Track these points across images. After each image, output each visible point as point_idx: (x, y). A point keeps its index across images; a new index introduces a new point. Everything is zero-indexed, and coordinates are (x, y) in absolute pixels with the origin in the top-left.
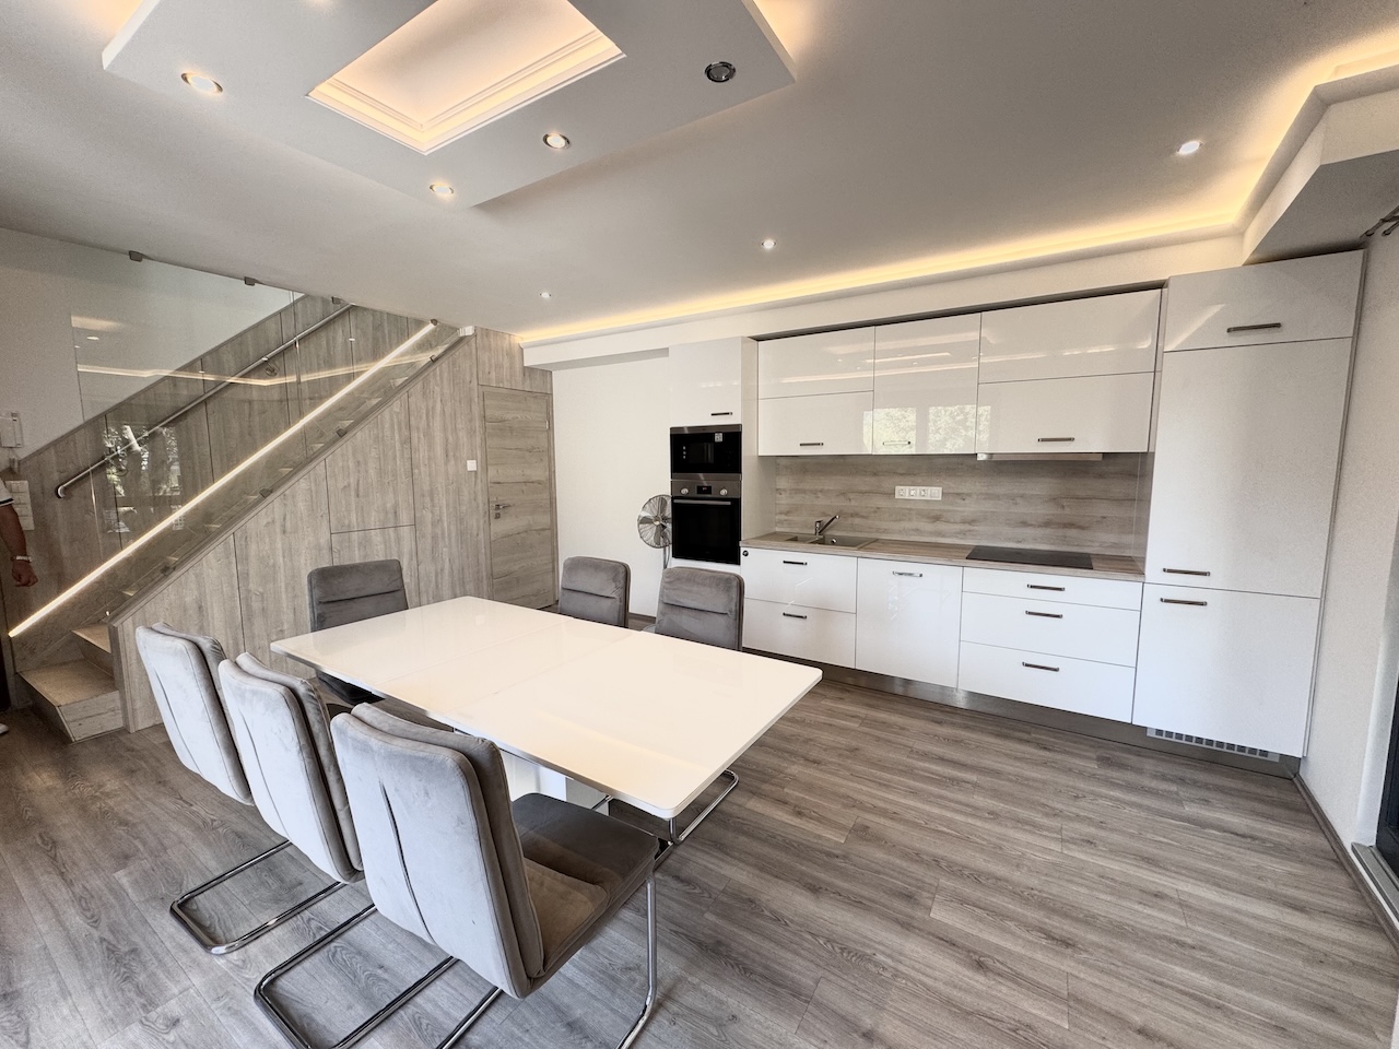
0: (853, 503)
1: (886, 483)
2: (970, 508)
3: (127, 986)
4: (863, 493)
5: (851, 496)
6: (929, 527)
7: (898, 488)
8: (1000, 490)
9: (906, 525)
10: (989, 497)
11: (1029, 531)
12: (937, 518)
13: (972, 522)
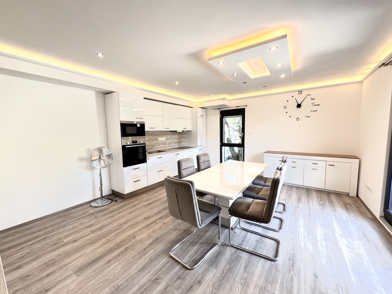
0: (151, 143)
1: (157, 137)
2: (169, 141)
3: (295, 253)
4: (153, 140)
5: (150, 141)
6: (163, 146)
7: (159, 138)
8: (172, 137)
9: (160, 146)
10: (172, 139)
11: (176, 144)
12: (165, 144)
13: (169, 144)
